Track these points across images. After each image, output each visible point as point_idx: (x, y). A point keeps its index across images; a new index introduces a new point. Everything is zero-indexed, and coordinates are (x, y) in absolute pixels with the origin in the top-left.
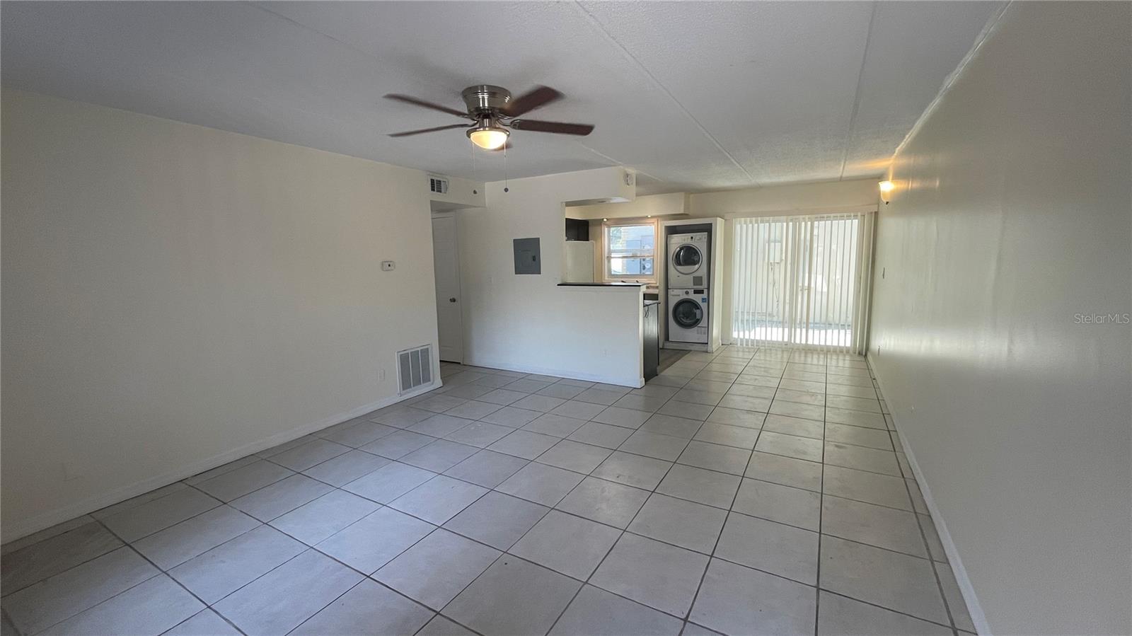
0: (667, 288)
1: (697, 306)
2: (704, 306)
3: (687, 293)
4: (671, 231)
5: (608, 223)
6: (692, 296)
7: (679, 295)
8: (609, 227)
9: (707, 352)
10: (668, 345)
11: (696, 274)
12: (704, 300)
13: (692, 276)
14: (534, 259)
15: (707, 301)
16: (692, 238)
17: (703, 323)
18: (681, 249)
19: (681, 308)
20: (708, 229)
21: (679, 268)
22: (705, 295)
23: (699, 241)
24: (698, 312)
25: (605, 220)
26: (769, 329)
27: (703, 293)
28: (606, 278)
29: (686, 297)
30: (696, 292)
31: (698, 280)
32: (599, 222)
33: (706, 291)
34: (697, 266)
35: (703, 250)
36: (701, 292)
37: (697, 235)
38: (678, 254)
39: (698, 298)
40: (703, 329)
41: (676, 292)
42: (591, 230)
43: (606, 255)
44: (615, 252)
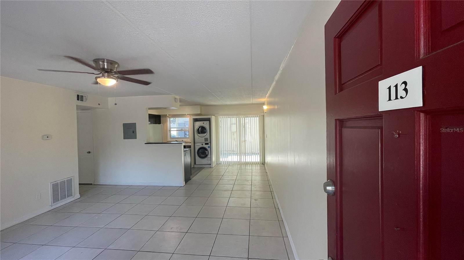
0: (194, 143)
1: (206, 149)
2: (209, 149)
3: (202, 144)
4: (196, 120)
5: (170, 116)
6: (204, 146)
7: (199, 146)
8: (170, 118)
9: (211, 168)
10: (196, 166)
11: (205, 137)
12: (209, 147)
13: (204, 138)
14: (133, 132)
15: (210, 147)
16: (203, 123)
17: (209, 156)
18: (199, 127)
19: (200, 150)
20: (209, 120)
21: (199, 135)
22: (209, 145)
23: (206, 124)
24: (207, 152)
25: (168, 115)
26: (233, 156)
27: (208, 144)
28: (169, 139)
29: (202, 146)
30: (206, 144)
31: (206, 139)
32: (165, 116)
33: (209, 143)
34: (206, 134)
35: (207, 127)
36: (207, 144)
37: (205, 122)
38: (198, 129)
39: (206, 146)
40: (209, 158)
41: (198, 144)
42: (162, 119)
43: (169, 130)
44: (172, 128)
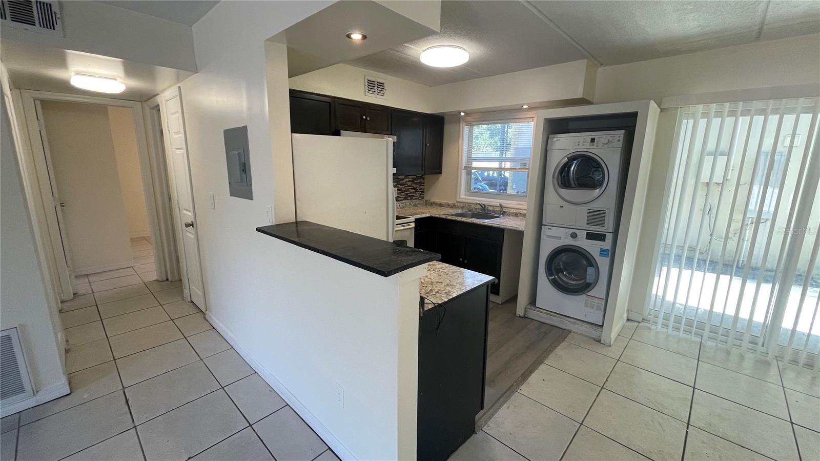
0: (540, 224)
1: (591, 262)
2: (603, 263)
3: (574, 236)
4: (556, 127)
5: (468, 118)
6: (583, 243)
7: (559, 238)
8: (470, 125)
9: (599, 341)
10: (533, 314)
11: (595, 206)
12: (603, 252)
13: (584, 210)
15: (612, 254)
16: (593, 140)
17: (599, 290)
18: (571, 159)
19: (564, 257)
20: (628, 123)
21: (564, 192)
22: (607, 244)
23: (605, 147)
24: (590, 270)
25: (462, 114)
27: (604, 240)
28: (463, 196)
29: (570, 242)
30: (591, 236)
31: (596, 217)
32: (456, 118)
33: (609, 237)
34: (597, 192)
35: (612, 161)
36: (600, 237)
37: (602, 136)
38: (567, 166)
39: (593, 248)
40: (596, 301)
41: (555, 231)
42: (448, 129)
43: (464, 165)
44: (476, 160)
